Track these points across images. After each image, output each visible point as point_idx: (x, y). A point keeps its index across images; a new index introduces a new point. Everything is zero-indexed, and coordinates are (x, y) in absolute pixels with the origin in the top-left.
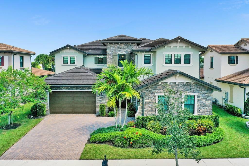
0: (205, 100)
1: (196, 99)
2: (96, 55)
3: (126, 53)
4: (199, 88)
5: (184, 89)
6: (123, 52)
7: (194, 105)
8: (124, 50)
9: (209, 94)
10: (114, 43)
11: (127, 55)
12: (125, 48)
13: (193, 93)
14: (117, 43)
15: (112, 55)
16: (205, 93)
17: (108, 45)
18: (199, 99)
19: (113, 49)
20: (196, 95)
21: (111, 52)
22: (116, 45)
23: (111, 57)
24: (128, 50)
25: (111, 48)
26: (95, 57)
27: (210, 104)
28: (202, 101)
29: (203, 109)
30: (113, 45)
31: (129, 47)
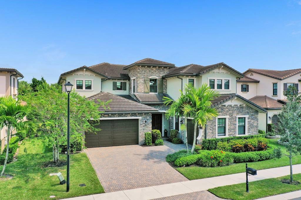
0: (253, 121)
1: (247, 120)
2: (115, 79)
3: (158, 78)
4: (249, 111)
5: (238, 111)
6: (155, 77)
7: (244, 127)
8: (157, 75)
9: (256, 116)
10: (146, 67)
11: (159, 80)
12: (157, 72)
13: (245, 115)
14: (149, 67)
15: (143, 79)
16: (253, 115)
17: (140, 68)
18: (249, 120)
19: (145, 73)
20: (247, 116)
21: (142, 77)
22: (148, 68)
23: (143, 82)
24: (160, 74)
25: (143, 72)
26: (113, 82)
27: (256, 125)
28: (251, 123)
29: (252, 130)
30: (144, 69)
31: (161, 72)
